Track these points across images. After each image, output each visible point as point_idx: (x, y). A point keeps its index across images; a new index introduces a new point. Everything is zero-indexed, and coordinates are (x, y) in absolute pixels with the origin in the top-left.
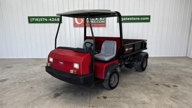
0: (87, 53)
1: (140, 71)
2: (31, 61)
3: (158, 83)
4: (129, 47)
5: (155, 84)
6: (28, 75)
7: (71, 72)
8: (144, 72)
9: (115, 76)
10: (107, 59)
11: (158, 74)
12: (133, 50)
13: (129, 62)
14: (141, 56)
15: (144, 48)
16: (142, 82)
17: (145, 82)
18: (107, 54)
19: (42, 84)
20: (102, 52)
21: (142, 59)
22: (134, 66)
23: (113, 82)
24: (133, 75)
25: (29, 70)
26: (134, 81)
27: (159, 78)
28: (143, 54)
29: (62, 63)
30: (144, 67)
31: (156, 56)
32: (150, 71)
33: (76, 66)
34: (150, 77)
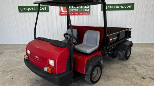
0: (65, 47)
1: (124, 60)
2: (22, 47)
3: (145, 76)
4: (113, 37)
5: (140, 76)
6: (14, 62)
7: (45, 70)
8: (128, 61)
9: (98, 69)
10: (89, 51)
11: (143, 64)
12: (118, 40)
13: (113, 52)
14: (126, 45)
15: (129, 36)
16: (126, 73)
17: (130, 75)
18: (89, 45)
19: (24, 74)
20: (85, 42)
21: (126, 48)
22: (118, 55)
23: (96, 76)
24: (117, 64)
25: (17, 57)
26: (117, 73)
27: (145, 68)
28: (128, 44)
29: (37, 57)
30: (128, 55)
31: (139, 43)
32: (133, 60)
33: (51, 62)
34: (134, 67)
